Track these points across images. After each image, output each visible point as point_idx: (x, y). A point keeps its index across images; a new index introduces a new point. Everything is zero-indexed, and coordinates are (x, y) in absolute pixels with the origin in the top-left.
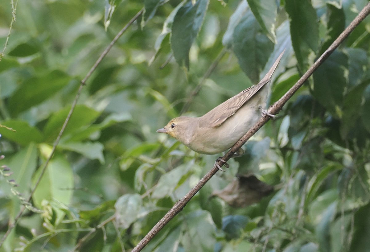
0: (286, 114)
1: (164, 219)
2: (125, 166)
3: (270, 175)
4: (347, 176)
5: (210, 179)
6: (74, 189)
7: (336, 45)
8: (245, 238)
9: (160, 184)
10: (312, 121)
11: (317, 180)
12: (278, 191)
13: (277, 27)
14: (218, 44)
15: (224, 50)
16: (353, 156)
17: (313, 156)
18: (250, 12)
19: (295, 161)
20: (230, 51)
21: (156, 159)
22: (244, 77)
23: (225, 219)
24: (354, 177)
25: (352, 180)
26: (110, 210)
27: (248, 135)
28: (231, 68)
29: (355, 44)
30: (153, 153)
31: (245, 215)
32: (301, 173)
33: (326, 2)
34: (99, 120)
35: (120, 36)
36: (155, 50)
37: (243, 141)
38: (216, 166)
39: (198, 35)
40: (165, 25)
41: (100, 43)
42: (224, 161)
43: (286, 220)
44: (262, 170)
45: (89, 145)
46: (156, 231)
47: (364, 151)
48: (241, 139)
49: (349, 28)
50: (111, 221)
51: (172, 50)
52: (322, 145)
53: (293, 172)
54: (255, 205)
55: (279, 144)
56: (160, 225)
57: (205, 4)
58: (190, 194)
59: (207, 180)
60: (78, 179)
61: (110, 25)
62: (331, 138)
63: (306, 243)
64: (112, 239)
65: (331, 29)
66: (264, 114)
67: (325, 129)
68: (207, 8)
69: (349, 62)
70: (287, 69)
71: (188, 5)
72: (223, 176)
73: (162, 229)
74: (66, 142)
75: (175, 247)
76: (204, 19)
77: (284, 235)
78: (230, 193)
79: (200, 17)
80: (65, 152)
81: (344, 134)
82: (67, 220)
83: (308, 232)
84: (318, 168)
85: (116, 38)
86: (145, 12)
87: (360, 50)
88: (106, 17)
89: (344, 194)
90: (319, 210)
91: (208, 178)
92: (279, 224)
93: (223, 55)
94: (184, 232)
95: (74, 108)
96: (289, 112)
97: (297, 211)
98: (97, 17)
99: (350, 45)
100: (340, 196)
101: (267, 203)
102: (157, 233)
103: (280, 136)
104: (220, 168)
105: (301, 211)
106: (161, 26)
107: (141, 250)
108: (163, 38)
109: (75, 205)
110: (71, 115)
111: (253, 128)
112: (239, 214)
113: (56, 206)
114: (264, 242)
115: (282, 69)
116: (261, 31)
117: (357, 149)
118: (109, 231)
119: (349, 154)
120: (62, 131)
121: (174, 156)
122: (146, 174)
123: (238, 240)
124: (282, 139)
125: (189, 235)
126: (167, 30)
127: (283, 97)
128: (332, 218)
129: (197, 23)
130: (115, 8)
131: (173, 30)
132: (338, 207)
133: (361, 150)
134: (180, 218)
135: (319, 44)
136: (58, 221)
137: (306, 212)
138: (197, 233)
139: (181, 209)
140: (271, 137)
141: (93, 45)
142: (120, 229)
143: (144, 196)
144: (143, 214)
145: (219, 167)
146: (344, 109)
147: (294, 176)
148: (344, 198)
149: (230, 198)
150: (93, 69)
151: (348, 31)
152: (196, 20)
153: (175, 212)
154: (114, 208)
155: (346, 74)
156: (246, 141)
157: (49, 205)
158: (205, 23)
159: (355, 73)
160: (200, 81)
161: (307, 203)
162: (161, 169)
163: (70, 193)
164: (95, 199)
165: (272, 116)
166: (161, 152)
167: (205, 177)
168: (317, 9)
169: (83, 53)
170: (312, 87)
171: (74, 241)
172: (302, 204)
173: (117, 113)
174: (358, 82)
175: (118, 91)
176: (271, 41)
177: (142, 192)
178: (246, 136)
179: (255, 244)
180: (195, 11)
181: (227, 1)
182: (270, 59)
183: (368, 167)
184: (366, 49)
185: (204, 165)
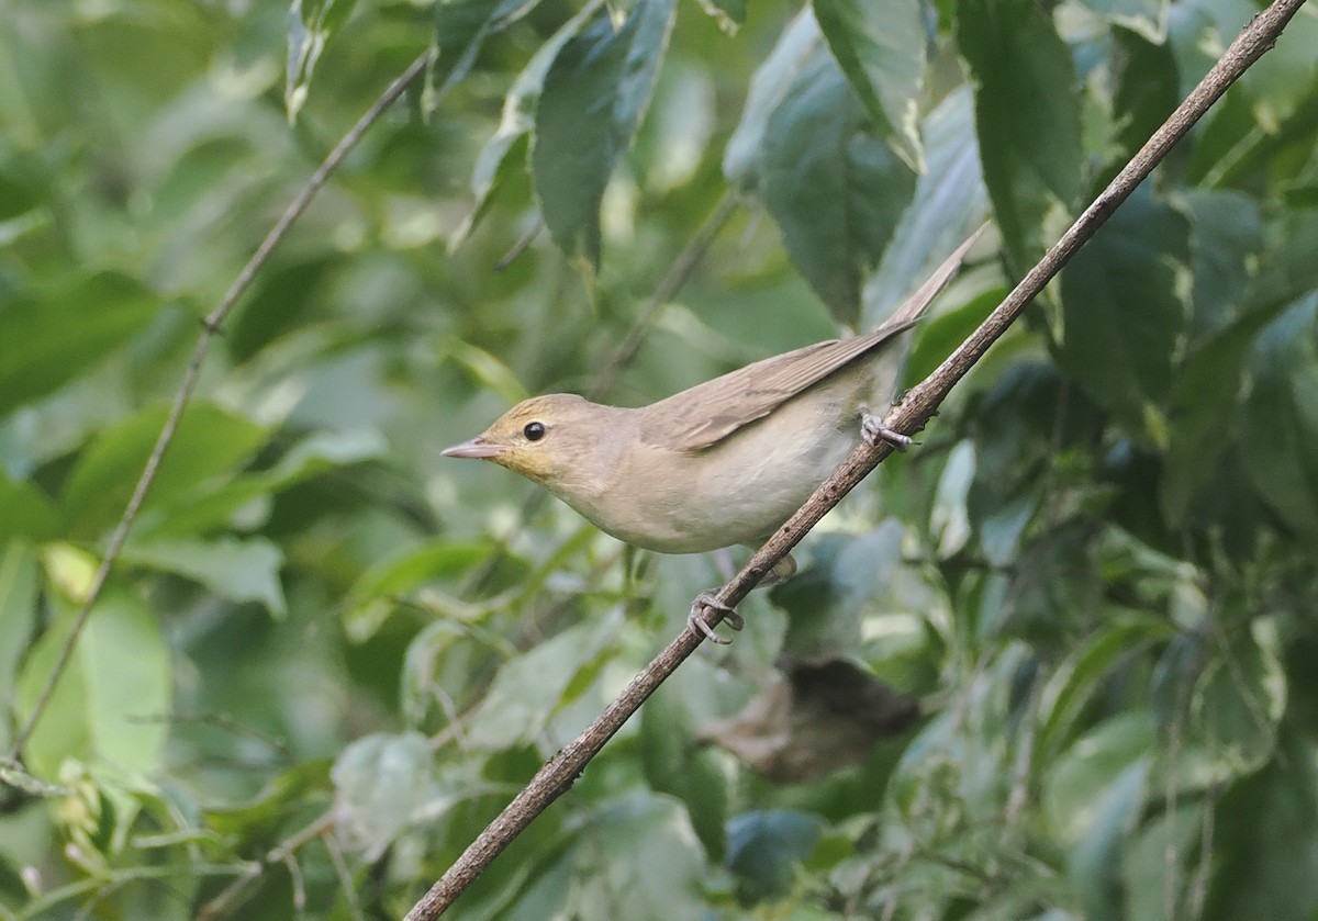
0: (960, 435)
1: (504, 820)
2: (362, 624)
3: (902, 660)
4: (1188, 664)
5: (673, 673)
7: (1135, 175)
8: (811, 896)
9: (495, 697)
10: (1058, 461)
11: (1076, 679)
13: (925, 111)
14: (710, 174)
15: (729, 196)
16: (1209, 591)
17: (1062, 591)
18: (828, 57)
19: (996, 607)
20: (751, 200)
22: (803, 296)
23: (736, 827)
24: (1213, 666)
25: (1206, 678)
26: (315, 796)
27: (811, 509)
28: (754, 265)
29: (1215, 175)
30: (466, 581)
31: (808, 808)
32: (1016, 653)
33: (1109, 21)
34: (267, 457)
35: (346, 152)
36: (472, 197)
37: (794, 531)
38: (696, 625)
39: (633, 141)
40: (512, 102)
41: (270, 172)
42: (722, 607)
43: (962, 827)
44: (872, 643)
45: (227, 548)
46: (472, 867)
47: (1251, 570)
48: (785, 525)
50: (319, 837)
51: (536, 198)
52: (1094, 550)
53: (987, 649)
54: (848, 773)
55: (936, 545)
56: (490, 843)
57: (659, 25)
58: (599, 730)
59: (661, 676)
60: (190, 676)
61: (307, 103)
62: (1128, 525)
65: (1127, 120)
66: (870, 432)
67: (1107, 491)
68: (666, 41)
69: (1195, 241)
71: (596, 31)
72: (727, 663)
73: (493, 858)
74: (146, 538)
76: (654, 80)
77: (953, 883)
78: (761, 731)
79: (640, 77)
80: (141, 573)
81: (1175, 510)
83: (1042, 871)
84: (1078, 634)
85: (333, 158)
87: (1235, 198)
88: (292, 73)
89: (1174, 730)
90: (1082, 791)
91: (665, 667)
92: (937, 842)
93: (728, 216)
94: (586, 876)
96: (973, 427)
97: (1002, 795)
98: (259, 76)
99: (1195, 180)
100: (1162, 740)
101: (892, 762)
102: (478, 874)
103: (938, 516)
104: (711, 634)
105: (1018, 796)
106: (494, 108)
108: (501, 152)
109: (182, 771)
110: (167, 448)
111: (830, 484)
112: (786, 808)
113: (113, 782)
114: (881, 908)
116: (866, 127)
117: (1222, 564)
118: (312, 871)
119: (1196, 583)
120: (134, 503)
122: (441, 660)
123: (784, 905)
124: (944, 526)
125: (607, 888)
126: (519, 123)
127: (941, 368)
128: (1129, 822)
129: (631, 95)
130: (327, 43)
131: (541, 122)
132: (1154, 779)
133: (1239, 571)
134: (574, 821)
135: (1084, 175)
136: (118, 840)
137: (1036, 796)
138: (634, 880)
139: (568, 784)
140: (905, 518)
141: (243, 177)
142: (348, 859)
143: (442, 737)
144: (435, 807)
145: (705, 628)
146: (1174, 415)
147: (990, 664)
148: (1176, 744)
149: (759, 750)
150: (247, 273)
152: (628, 87)
153: (542, 796)
154: (331, 787)
155: (1184, 284)
156: (803, 533)
157: (86, 777)
158: (660, 96)
159: (1214, 284)
160: (641, 309)
161: (1040, 760)
164: (253, 750)
165: (900, 438)
166: (499, 574)
167: (655, 666)
168: (1076, 45)
169: (209, 207)
170: (1058, 333)
171: (181, 910)
172: (1022, 766)
173: (333, 430)
174: (1228, 315)
175: (339, 348)
176: (906, 165)
177: (431, 724)
178: (805, 515)
179: (846, 915)
180: (624, 54)
181: (739, 16)
182: (900, 232)
183: (1266, 632)
184: (1258, 193)
185: (660, 622)
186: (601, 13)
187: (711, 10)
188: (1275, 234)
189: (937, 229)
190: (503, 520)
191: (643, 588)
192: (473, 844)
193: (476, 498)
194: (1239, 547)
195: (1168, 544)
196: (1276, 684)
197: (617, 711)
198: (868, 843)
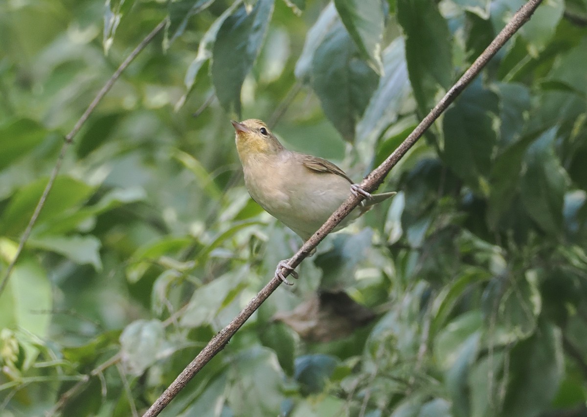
1: (195, 362)
2: (135, 274)
3: (372, 289)
4: (498, 290)
5: (269, 297)
6: (53, 312)
7: (469, 77)
8: (332, 392)
9: (193, 304)
10: (441, 202)
11: (449, 297)
12: (383, 315)
13: (383, 48)
14: (288, 75)
15: (296, 86)
16: (507, 258)
17: (442, 258)
18: (340, 24)
19: (414, 265)
20: (307, 87)
21: (187, 263)
22: (329, 129)
23: (299, 362)
24: (509, 291)
25: (506, 297)
26: (112, 346)
27: (329, 225)
28: (307, 115)
29: (510, 76)
30: (181, 254)
31: (331, 354)
32: (422, 286)
33: (463, 9)
34: (94, 200)
35: (129, 64)
36: (185, 87)
37: (321, 234)
38: (279, 276)
39: (255, 62)
40: (203, 45)
41: (96, 75)
42: (290, 268)
43: (399, 363)
44: (360, 281)
45: (76, 241)
46: (181, 383)
47: (526, 250)
49: (491, 49)
50: (114, 365)
51: (213, 86)
52: (456, 241)
53: (410, 284)
54: (351, 339)
55: (387, 238)
56: (189, 373)
57: (267, 11)
58: (236, 323)
59: (263, 299)
60: (60, 296)
61: (113, 45)
62: (472, 230)
63: (430, 398)
64: (115, 393)
65: (470, 53)
66: (354, 190)
67: (463, 215)
68: (270, 18)
69: (501, 105)
70: (400, 117)
71: (239, 13)
72: (295, 292)
73: (191, 379)
74: (40, 235)
75: (218, 408)
76: (265, 35)
77: (394, 387)
78: (304, 318)
79: (258, 34)
80: (38, 251)
81: (492, 222)
82: (42, 362)
83: (434, 382)
84: (450, 277)
85: (122, 66)
86: (169, 24)
87: (518, 86)
88: (106, 33)
89: (492, 320)
90: (451, 346)
91: (265, 295)
92: (388, 369)
93: (296, 94)
94: (232, 382)
95: (54, 182)
96: (404, 186)
97: (416, 348)
98: (90, 33)
99: (501, 77)
100: (486, 324)
102: (184, 386)
103: (388, 225)
104: (285, 280)
105: (423, 348)
106: (195, 47)
107: (158, 414)
108: (198, 67)
109: (56, 338)
110: (49, 193)
111: (337, 214)
112: (321, 354)
113: (24, 339)
114: (363, 397)
115: (392, 118)
116: (357, 55)
117: (512, 245)
118: (111, 380)
119: (502, 255)
120: (34, 217)
121: (215, 259)
122: (170, 287)
123: (320, 396)
124: (391, 229)
125: (241, 387)
126: (206, 54)
127: (385, 162)
128: (472, 359)
129: (254, 41)
130: (122, 20)
131: (215, 54)
132: (482, 340)
133: (520, 249)
134: (227, 359)
135: (452, 76)
136: (27, 364)
137: (431, 347)
138: (253, 385)
139: (226, 342)
140: (373, 226)
141: (85, 77)
142: (128, 377)
143: (167, 322)
144: (166, 352)
145: (283, 278)
146: (492, 181)
147: (412, 289)
148: (493, 325)
149: (304, 326)
150: (84, 117)
151: (489, 54)
152: (253, 38)
153: (212, 352)
154: (118, 343)
155: (496, 124)
156: (325, 235)
157: (12, 337)
158: (267, 41)
159: (510, 124)
161: (433, 333)
162: (194, 280)
163: (46, 319)
164: (87, 328)
166: (194, 251)
167: (260, 294)
168: (449, 19)
169: (67, 92)
170: (442, 145)
171: (53, 396)
172: (425, 335)
173: (123, 188)
174: (516, 137)
175: (124, 152)
176: (375, 72)
177: (164, 316)
178: (326, 227)
179: (348, 401)
180: (251, 24)
181: (302, 7)
182: (372, 101)
183: (532, 276)
184: (529, 84)
185: (265, 272)
186: (241, 5)
187: (290, 5)
188: (536, 101)
189: (388, 100)
190: (197, 228)
191: (258, 256)
192: (182, 373)
193: (185, 218)
194: (520, 239)
195: (489, 238)
196: (536, 300)
197: (244, 314)
198: (357, 369)
